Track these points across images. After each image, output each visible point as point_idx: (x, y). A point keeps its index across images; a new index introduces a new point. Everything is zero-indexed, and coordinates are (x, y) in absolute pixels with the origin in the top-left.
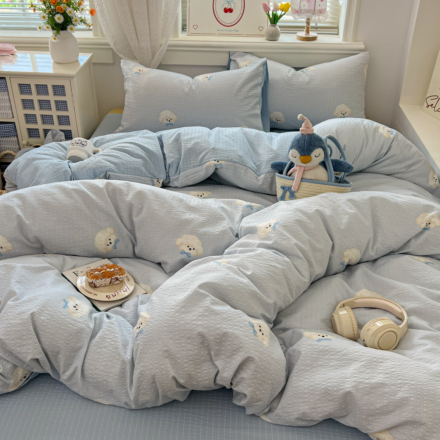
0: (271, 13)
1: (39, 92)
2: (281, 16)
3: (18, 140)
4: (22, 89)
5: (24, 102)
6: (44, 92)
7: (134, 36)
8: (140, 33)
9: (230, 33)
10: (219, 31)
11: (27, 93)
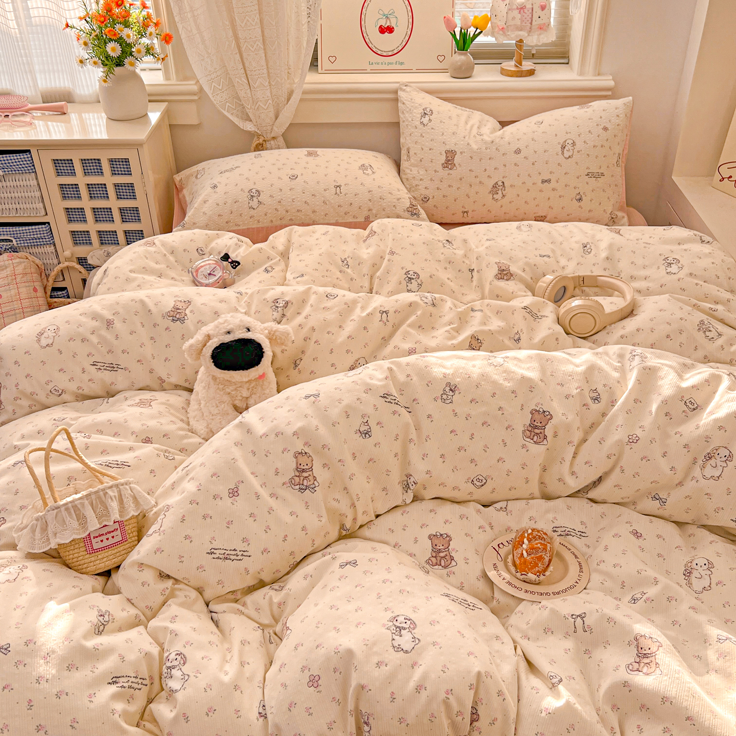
0: (457, 31)
1: (86, 171)
2: (475, 36)
3: (56, 251)
4: (58, 168)
5: (63, 188)
6: (96, 171)
7: (243, 79)
8: (251, 75)
9: (390, 67)
10: (372, 64)
11: (67, 174)
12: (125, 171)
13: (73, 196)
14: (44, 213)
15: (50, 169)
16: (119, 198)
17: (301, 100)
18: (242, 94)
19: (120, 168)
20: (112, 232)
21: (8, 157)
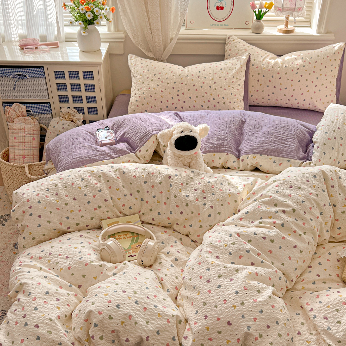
0: (257, 10)
1: (71, 77)
2: (266, 12)
3: (52, 117)
4: (57, 75)
5: (58, 85)
6: (76, 77)
7: (149, 31)
8: (153, 29)
9: (221, 27)
10: (212, 25)
11: (61, 78)
12: (90, 78)
13: (63, 89)
14: (48, 98)
15: (53, 76)
16: (86, 91)
17: (177, 43)
18: (148, 39)
19: (88, 76)
20: (81, 108)
21: (32, 69)
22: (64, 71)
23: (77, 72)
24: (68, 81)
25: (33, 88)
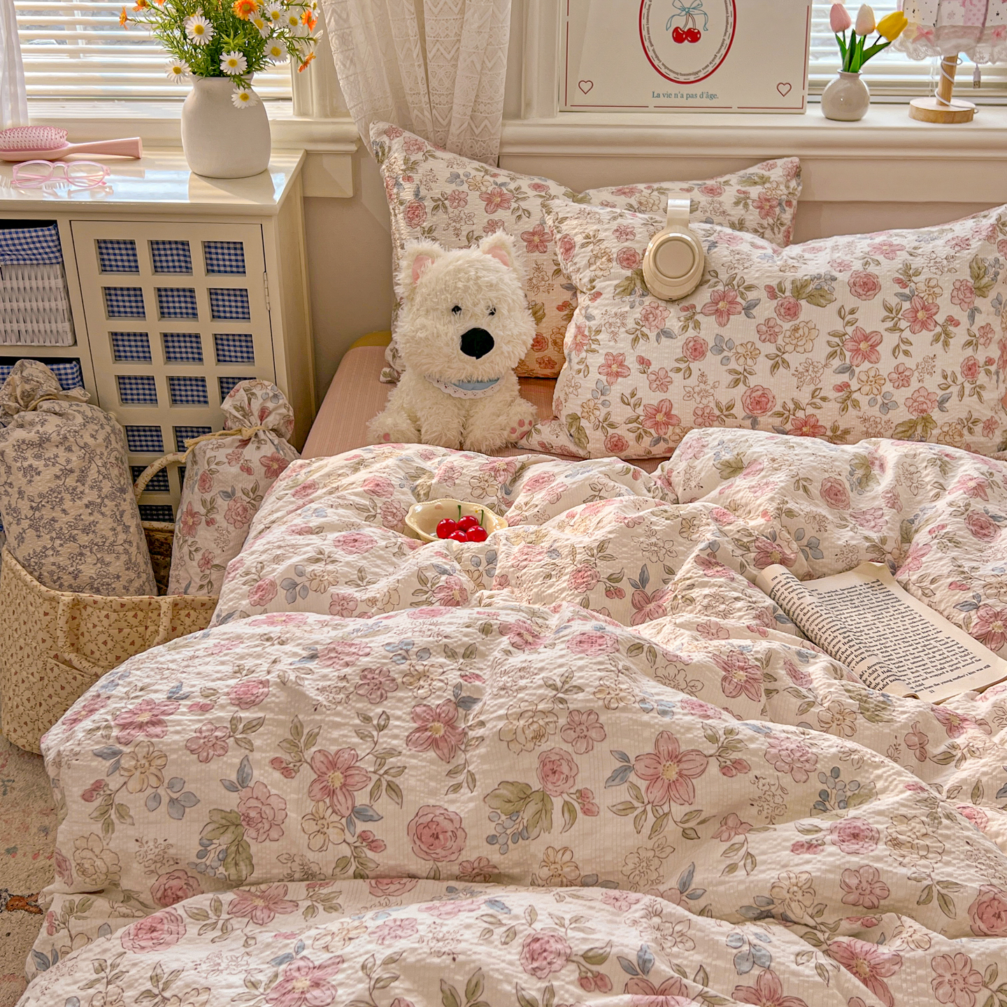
1: (158, 264)
4: (106, 257)
5: (110, 295)
6: (177, 264)
11: (121, 269)
12: (231, 266)
13: (128, 310)
14: (71, 342)
15: (90, 258)
16: (215, 316)
19: (224, 260)
20: (196, 380)
21: (13, 233)
22: (132, 243)
23: (183, 243)
24: (147, 280)
25: (15, 305)
